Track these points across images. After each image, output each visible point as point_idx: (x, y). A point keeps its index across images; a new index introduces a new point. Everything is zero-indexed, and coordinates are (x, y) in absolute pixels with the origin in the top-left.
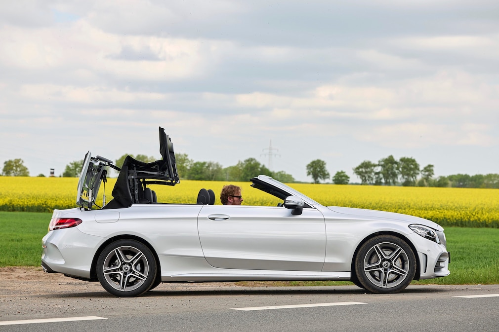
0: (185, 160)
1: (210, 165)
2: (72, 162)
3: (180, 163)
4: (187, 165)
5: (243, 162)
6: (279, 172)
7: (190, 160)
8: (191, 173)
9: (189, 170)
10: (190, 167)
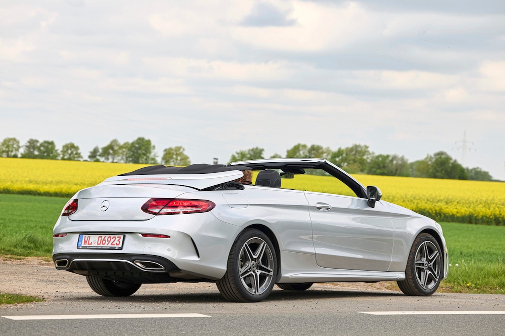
0: (365, 152)
1: (395, 158)
2: (238, 151)
3: (360, 155)
4: (368, 158)
5: (433, 156)
6: (474, 169)
7: (371, 152)
8: (372, 167)
9: (369, 163)
10: (372, 160)
